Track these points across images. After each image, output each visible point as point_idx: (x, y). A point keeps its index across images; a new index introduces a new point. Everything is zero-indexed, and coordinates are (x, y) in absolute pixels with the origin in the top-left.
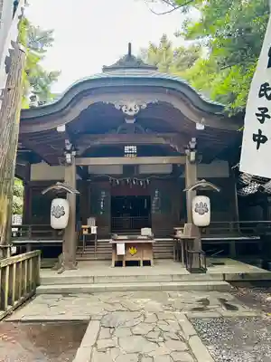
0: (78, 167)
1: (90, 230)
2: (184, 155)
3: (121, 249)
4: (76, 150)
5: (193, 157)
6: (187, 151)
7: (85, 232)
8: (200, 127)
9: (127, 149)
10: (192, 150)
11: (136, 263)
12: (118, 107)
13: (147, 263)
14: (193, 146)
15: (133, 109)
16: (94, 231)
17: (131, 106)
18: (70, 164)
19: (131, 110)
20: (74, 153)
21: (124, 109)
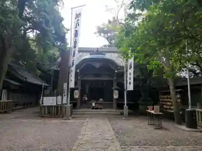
0: (81, 80)
3: (94, 104)
5: (115, 78)
7: (84, 99)
8: (116, 71)
12: (94, 65)
13: (101, 109)
16: (86, 99)
17: (97, 65)
20: (80, 76)
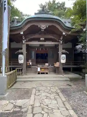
0: (26, 45)
1: (29, 63)
2: (59, 41)
3: (39, 70)
4: (26, 39)
5: (61, 43)
6: (60, 40)
8: (64, 34)
9: (41, 39)
10: (61, 40)
11: (44, 73)
12: (39, 26)
13: (47, 73)
14: (61, 39)
15: (44, 27)
18: (24, 44)
19: (43, 28)
20: (25, 40)
21: (41, 27)
